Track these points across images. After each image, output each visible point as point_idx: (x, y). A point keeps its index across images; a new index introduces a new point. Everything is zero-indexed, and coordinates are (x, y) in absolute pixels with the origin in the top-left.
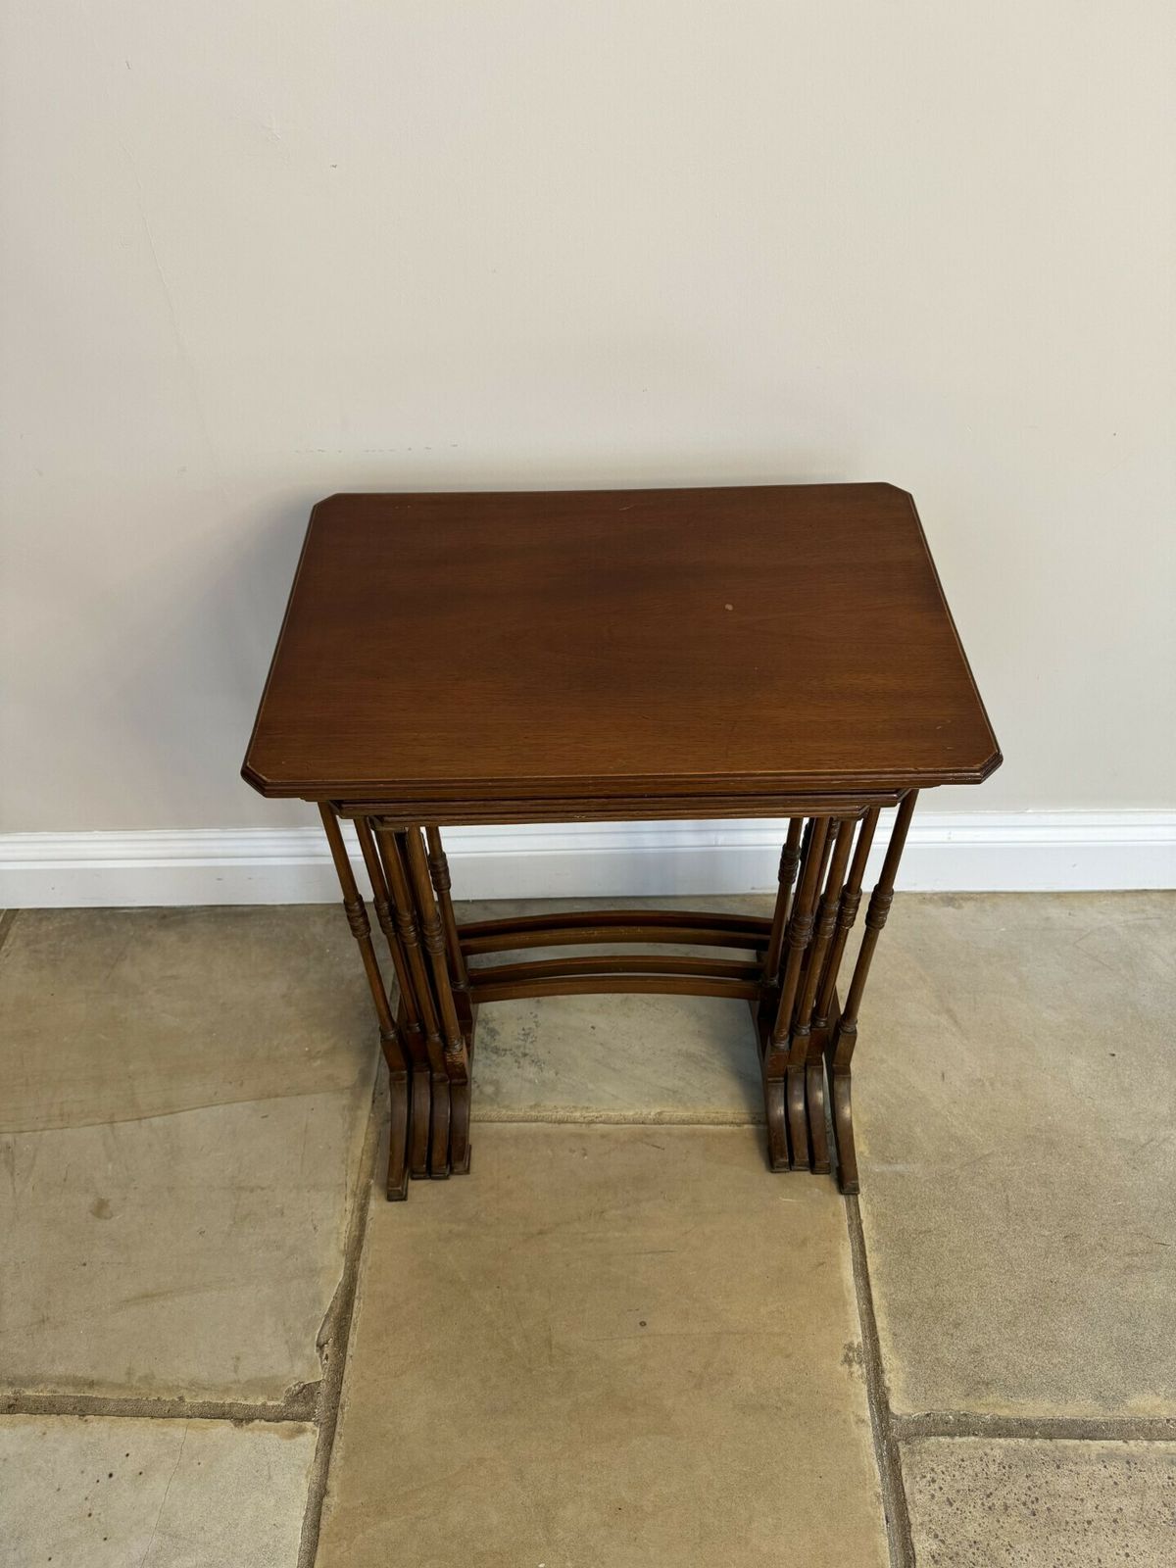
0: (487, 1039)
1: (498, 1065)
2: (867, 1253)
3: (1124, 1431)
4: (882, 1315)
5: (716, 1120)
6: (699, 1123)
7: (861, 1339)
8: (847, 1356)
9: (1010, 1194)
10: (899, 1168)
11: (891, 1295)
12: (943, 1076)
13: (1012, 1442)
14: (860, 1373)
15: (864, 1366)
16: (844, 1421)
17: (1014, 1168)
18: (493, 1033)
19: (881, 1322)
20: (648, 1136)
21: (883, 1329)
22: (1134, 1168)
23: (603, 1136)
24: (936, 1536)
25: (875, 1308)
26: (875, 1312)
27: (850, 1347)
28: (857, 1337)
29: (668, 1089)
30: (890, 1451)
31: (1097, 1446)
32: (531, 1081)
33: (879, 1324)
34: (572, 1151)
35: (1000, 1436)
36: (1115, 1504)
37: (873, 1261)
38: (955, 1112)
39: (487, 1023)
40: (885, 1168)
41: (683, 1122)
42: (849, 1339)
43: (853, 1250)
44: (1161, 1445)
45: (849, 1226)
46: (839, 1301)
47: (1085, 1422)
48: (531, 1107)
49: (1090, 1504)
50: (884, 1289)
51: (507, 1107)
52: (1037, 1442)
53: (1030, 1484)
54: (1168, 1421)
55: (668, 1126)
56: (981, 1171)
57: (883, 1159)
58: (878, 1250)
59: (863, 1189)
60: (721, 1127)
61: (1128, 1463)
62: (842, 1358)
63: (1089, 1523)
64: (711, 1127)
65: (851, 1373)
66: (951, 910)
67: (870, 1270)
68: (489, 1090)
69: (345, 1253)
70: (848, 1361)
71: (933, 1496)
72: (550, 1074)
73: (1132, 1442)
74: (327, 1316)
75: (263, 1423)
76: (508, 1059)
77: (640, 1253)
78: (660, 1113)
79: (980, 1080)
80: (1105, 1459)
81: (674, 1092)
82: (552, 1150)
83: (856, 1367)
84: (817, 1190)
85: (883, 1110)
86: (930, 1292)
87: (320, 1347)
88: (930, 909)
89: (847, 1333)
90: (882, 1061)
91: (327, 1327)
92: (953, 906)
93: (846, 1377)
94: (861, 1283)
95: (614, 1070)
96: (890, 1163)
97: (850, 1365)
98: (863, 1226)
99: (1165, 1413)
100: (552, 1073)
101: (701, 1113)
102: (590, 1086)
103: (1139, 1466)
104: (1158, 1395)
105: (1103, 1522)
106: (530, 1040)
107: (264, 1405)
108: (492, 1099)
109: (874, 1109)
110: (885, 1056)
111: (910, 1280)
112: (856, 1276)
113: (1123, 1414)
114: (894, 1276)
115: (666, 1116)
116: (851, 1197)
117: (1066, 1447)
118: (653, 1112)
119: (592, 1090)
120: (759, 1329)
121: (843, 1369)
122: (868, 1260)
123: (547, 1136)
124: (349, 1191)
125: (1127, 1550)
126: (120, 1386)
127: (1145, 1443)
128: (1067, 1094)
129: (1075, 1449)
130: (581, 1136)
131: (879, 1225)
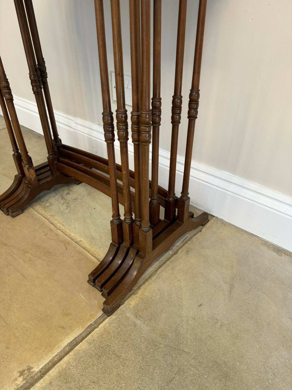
0: (65, 194)
1: (58, 201)
2: (84, 340)
4: (57, 370)
5: (94, 255)
6: (88, 252)
7: (37, 370)
8: (24, 371)
9: (177, 378)
10: (138, 322)
11: (71, 366)
12: (201, 305)
14: (19, 383)
15: (24, 382)
17: (192, 369)
18: (68, 194)
19: (53, 372)
20: (68, 243)
21: (50, 375)
23: (56, 235)
25: (59, 364)
26: (56, 366)
27: (29, 369)
28: (36, 369)
29: (92, 237)
32: (60, 210)
33: (51, 372)
34: (43, 232)
37: (82, 346)
38: (189, 322)
39: (70, 191)
40: (132, 317)
41: (84, 248)
42: (33, 366)
43: (80, 335)
45: (91, 325)
46: (50, 347)
48: (50, 215)
50: (71, 361)
51: (45, 211)
55: (78, 246)
56: (174, 355)
57: (135, 314)
58: (90, 343)
59: (113, 317)
60: (93, 257)
62: (21, 369)
64: (90, 255)
65: (16, 380)
66: (275, 254)
67: (76, 348)
68: (48, 204)
70: (22, 373)
72: (67, 211)
76: (62, 201)
77: (18, 272)
78: (81, 241)
79: (217, 319)
81: (93, 238)
82: (39, 228)
83: (21, 379)
84: (96, 302)
85: (158, 297)
86: (87, 382)
88: (264, 249)
89: (36, 362)
90: (179, 281)
92: (277, 253)
93: (13, 379)
94: (67, 349)
95: (85, 221)
96: (136, 317)
97: (20, 376)
98: (96, 329)
100: (68, 211)
101: (93, 250)
102: (73, 221)
106: (74, 201)
108: (44, 207)
109: (155, 294)
110: (182, 281)
111: (86, 368)
112: (69, 344)
114: (81, 360)
115: (81, 243)
116: (106, 316)
118: (78, 238)
119: (72, 222)
120: (13, 328)
121: (16, 374)
122: (81, 343)
123: (43, 224)
128: (261, 361)
130: (51, 230)
131: (103, 335)
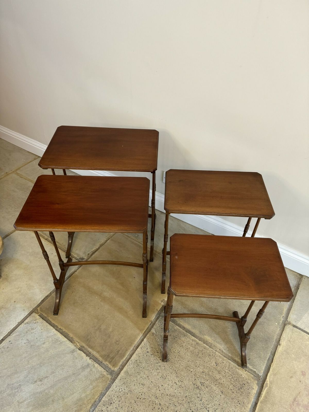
3: (200, 339)
13: (179, 328)
16: (154, 308)
22: (239, 307)
24: (156, 331)
30: (158, 316)
31: (193, 338)
35: (178, 326)
36: (189, 347)
44: (205, 345)
47: (194, 334)
49: (185, 344)
52: (184, 331)
53: (177, 335)
54: (210, 343)
61: (197, 343)
63: (182, 346)
69: (100, 245)
71: (160, 326)
73: (200, 341)
74: (92, 251)
75: (74, 259)
80: (193, 340)
87: (88, 254)
91: (91, 253)
99: (210, 341)
103: (198, 345)
104: (211, 338)
105: (185, 348)
107: (76, 257)
113: (202, 337)
117: (188, 335)
124: (106, 238)
125: (186, 354)
126: (60, 244)
127: (202, 343)
129: (189, 336)
